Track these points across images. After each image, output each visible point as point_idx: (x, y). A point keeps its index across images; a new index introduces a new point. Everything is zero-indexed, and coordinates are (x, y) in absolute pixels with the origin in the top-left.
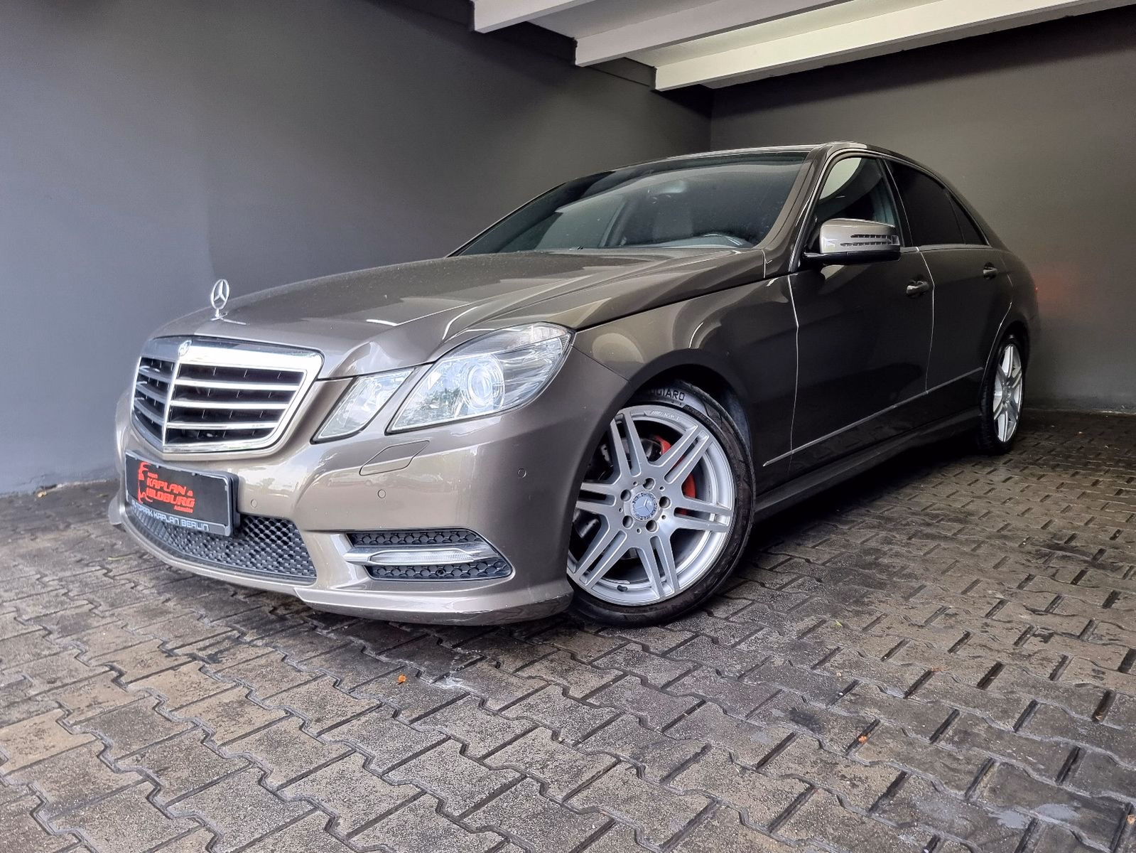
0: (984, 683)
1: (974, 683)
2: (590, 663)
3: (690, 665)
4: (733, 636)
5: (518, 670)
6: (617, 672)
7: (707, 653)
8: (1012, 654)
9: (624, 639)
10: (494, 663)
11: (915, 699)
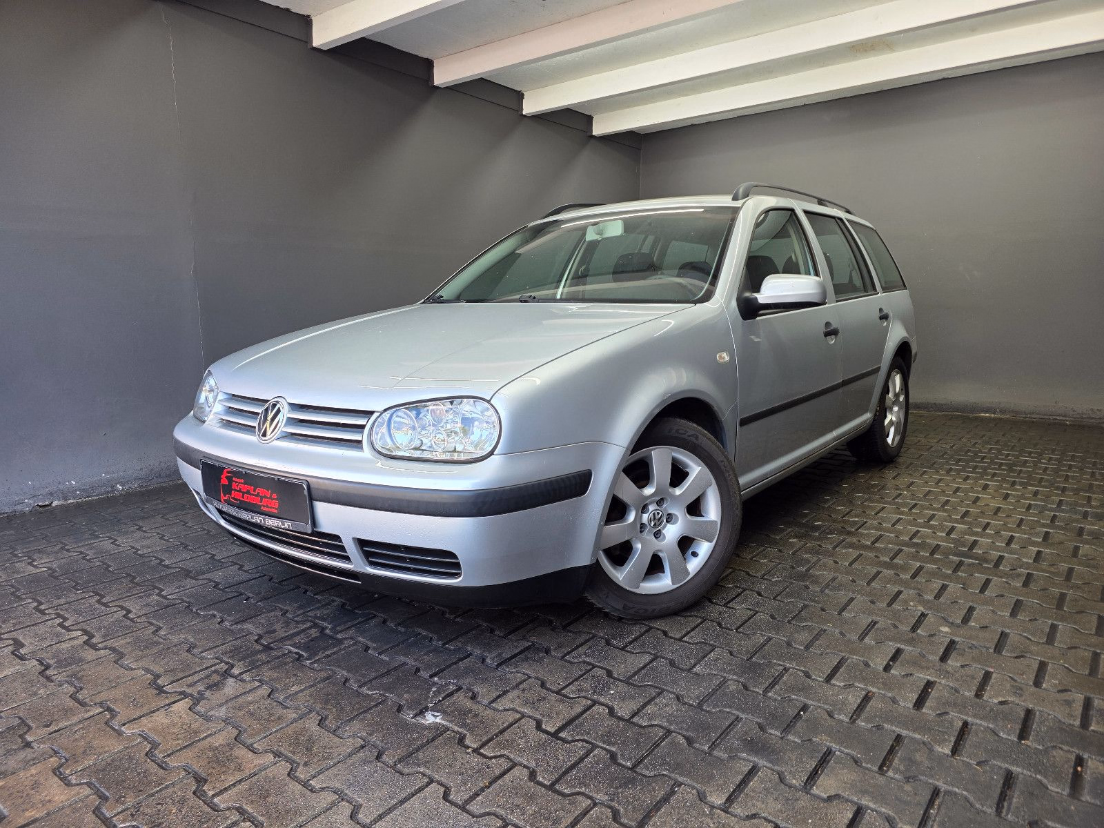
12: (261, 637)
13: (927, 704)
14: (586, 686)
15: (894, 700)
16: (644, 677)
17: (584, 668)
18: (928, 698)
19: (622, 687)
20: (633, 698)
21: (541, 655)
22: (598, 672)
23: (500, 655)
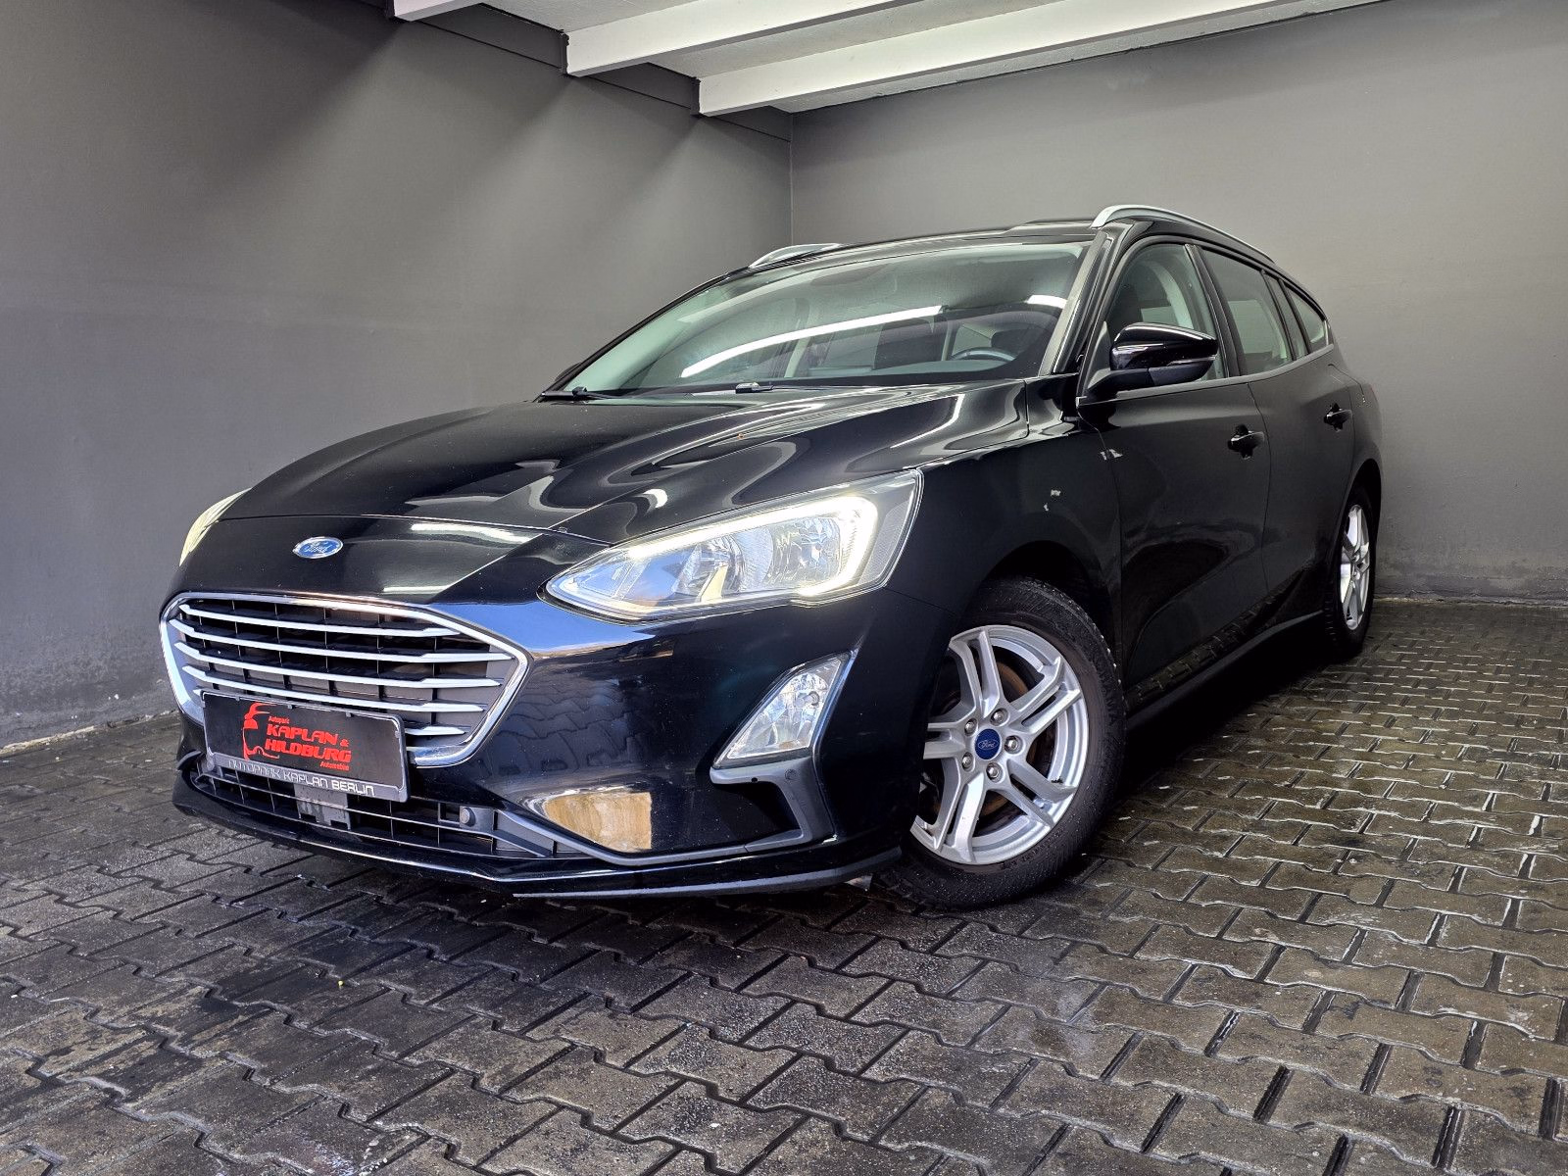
0: (1263, 1111)
1: (1247, 1113)
2: (613, 1134)
3: (789, 1120)
4: (859, 1051)
5: (485, 1161)
6: (661, 1146)
7: (816, 1091)
8: (1302, 1048)
9: (674, 1075)
10: (443, 1149)
11: (1161, 1153)
12: (39, 1062)
13: (1277, 1109)
14: (666, 1116)
15: (1220, 1108)
16: (775, 1093)
17: (665, 1083)
18: (1279, 1099)
19: (734, 1114)
20: (751, 1133)
21: (585, 1065)
22: (690, 1089)
23: (506, 1070)
